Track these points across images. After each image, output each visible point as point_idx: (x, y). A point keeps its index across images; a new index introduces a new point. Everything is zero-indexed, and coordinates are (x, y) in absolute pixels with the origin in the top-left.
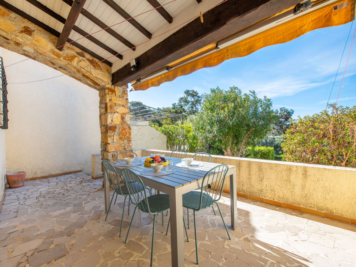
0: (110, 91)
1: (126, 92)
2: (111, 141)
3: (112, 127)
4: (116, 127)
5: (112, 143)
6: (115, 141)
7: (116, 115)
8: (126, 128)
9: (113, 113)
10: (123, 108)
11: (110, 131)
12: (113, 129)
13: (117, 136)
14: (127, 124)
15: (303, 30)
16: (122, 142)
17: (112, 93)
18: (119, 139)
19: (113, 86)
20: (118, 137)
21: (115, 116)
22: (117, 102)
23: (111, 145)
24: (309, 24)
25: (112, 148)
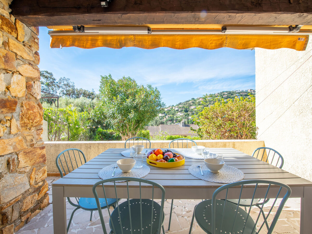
0: (7, 25)
1: (36, 40)
2: (5, 131)
3: (8, 100)
4: (16, 103)
5: (6, 135)
6: (14, 130)
7: (16, 77)
8: (35, 107)
9: (11, 73)
10: (30, 67)
11: (3, 110)
12: (11, 106)
13: (17, 120)
14: (36, 98)
15: (281, 45)
16: (26, 133)
17: (10, 30)
18: (22, 127)
19: (13, 18)
20: (18, 123)
21: (15, 80)
22: (19, 53)
23: (5, 140)
24: (285, 42)
25: (8, 146)
